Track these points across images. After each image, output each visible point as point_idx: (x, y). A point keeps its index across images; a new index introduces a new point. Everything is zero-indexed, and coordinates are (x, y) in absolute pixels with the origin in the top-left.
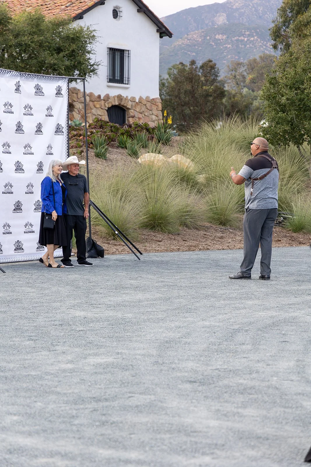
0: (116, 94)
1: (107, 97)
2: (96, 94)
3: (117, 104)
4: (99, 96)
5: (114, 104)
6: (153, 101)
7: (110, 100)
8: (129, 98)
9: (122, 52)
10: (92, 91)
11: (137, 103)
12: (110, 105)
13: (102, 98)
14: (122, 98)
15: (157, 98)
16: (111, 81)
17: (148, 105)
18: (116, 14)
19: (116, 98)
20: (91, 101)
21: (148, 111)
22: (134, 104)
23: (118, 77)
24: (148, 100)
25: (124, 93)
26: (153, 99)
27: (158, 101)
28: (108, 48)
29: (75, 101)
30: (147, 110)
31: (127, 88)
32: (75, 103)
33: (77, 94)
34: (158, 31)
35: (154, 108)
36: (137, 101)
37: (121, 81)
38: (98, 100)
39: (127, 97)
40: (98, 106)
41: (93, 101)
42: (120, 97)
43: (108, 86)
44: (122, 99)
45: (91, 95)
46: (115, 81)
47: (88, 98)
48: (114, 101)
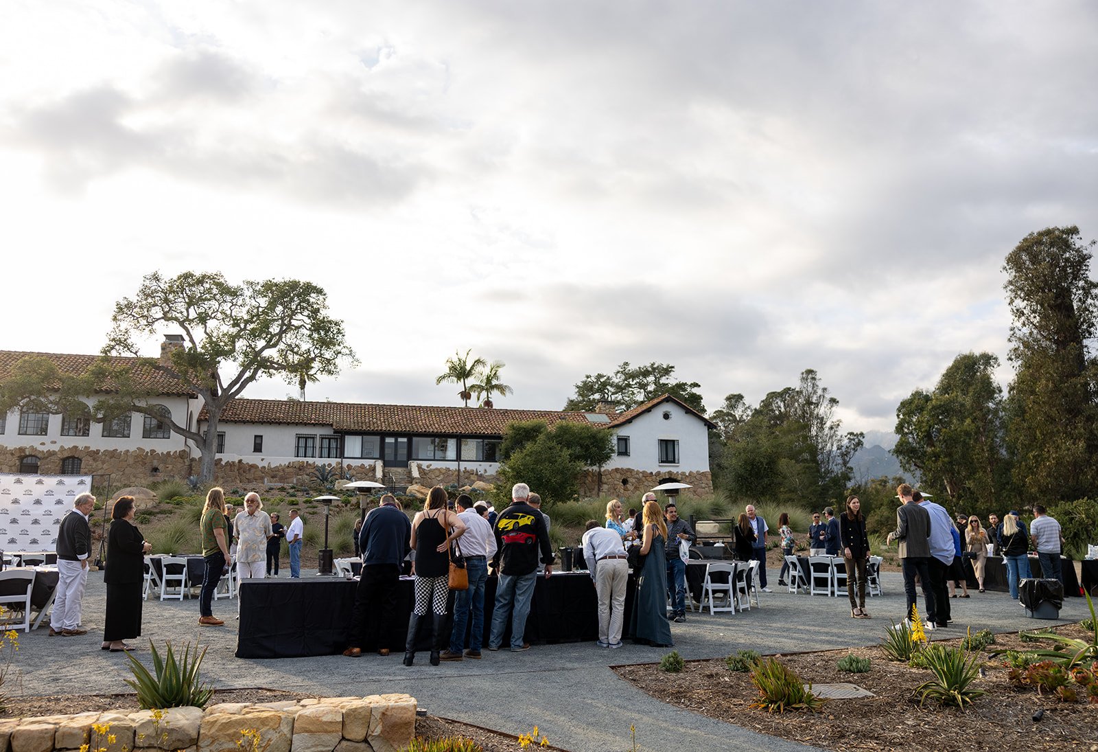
0: (667, 471)
1: (658, 473)
2: (649, 472)
3: (667, 477)
4: (652, 473)
5: (664, 477)
7: (660, 475)
8: (679, 472)
9: (673, 442)
10: (644, 470)
11: (687, 476)
12: (661, 479)
15: (706, 472)
16: (662, 462)
17: (698, 477)
18: (666, 416)
20: (643, 476)
21: (698, 481)
22: (684, 477)
23: (670, 458)
24: (698, 473)
25: (674, 470)
26: (703, 473)
28: (659, 440)
29: (629, 478)
30: (695, 481)
31: (677, 466)
33: (631, 472)
34: (705, 425)
36: (687, 474)
37: (674, 462)
38: (650, 475)
39: (677, 472)
40: (649, 480)
41: (645, 477)
42: (670, 473)
43: (660, 466)
44: (671, 474)
45: (644, 472)
46: (667, 461)
47: (641, 475)
48: (665, 475)
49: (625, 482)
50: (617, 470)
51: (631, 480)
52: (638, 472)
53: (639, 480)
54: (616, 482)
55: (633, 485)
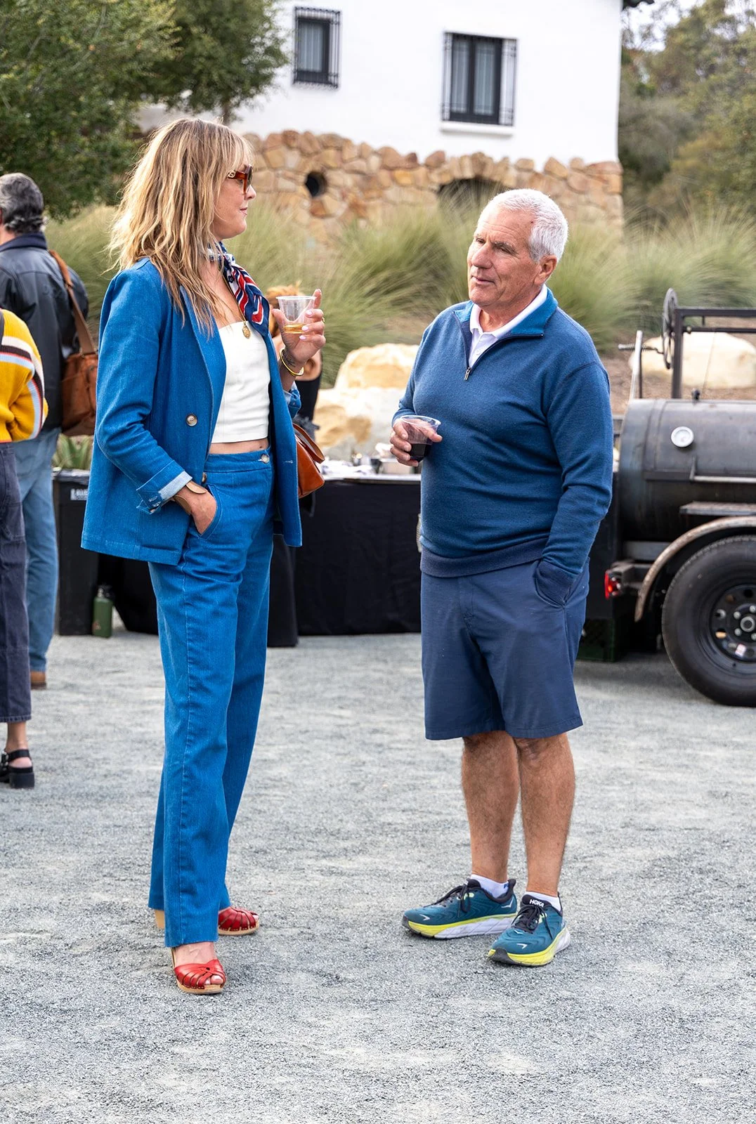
0: (471, 152)
1: (437, 160)
2: (404, 150)
3: (469, 175)
4: (413, 158)
5: (459, 175)
6: (594, 171)
7: (445, 167)
8: (513, 160)
9: (497, 43)
10: (388, 143)
11: (537, 174)
12: (447, 179)
13: (422, 159)
14: (484, 160)
15: (605, 164)
16: (454, 117)
17: (575, 180)
19: (467, 162)
20: (385, 167)
21: (574, 194)
22: (526, 176)
23: (483, 107)
24: (577, 166)
25: (494, 149)
26: (594, 165)
27: (608, 168)
28: (447, 34)
29: (330, 168)
30: (567, 191)
31: (507, 137)
32: (330, 175)
33: (340, 149)
35: (595, 186)
36: (539, 168)
37: (494, 118)
38: (407, 164)
39: (505, 159)
40: (406, 180)
41: (391, 169)
42: (479, 160)
43: (445, 132)
44: (485, 165)
45: (385, 153)
46: (469, 115)
47: (375, 162)
48: (461, 167)
49: (315, 184)
50: (288, 138)
51: (339, 178)
52: (363, 153)
53: (367, 178)
54: (285, 184)
55: (344, 197)
